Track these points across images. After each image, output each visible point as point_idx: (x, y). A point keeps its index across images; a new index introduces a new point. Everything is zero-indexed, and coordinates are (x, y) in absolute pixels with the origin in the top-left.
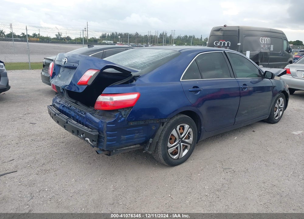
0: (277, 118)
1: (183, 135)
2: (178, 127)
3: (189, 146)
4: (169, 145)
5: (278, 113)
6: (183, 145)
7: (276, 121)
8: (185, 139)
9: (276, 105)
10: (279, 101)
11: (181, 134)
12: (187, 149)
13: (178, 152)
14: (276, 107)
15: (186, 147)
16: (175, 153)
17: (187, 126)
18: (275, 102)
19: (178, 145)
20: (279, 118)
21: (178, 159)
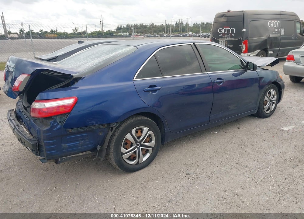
0: (268, 112)
1: (141, 139)
2: (134, 131)
3: (151, 150)
4: (123, 150)
5: (269, 106)
6: (142, 149)
7: (267, 115)
8: (144, 142)
9: (266, 98)
10: (270, 93)
11: (139, 138)
12: (149, 153)
13: (136, 157)
14: (265, 100)
15: (147, 151)
16: (132, 158)
17: (145, 129)
18: (265, 95)
19: (136, 149)
20: (271, 112)
21: (138, 164)
